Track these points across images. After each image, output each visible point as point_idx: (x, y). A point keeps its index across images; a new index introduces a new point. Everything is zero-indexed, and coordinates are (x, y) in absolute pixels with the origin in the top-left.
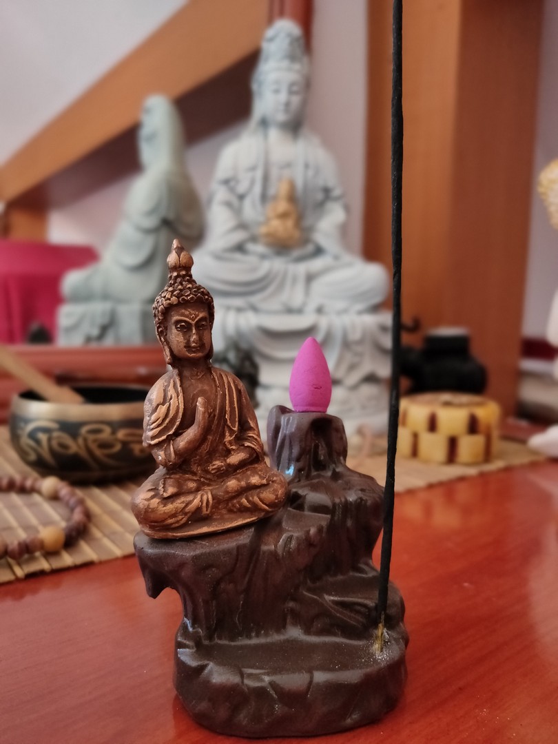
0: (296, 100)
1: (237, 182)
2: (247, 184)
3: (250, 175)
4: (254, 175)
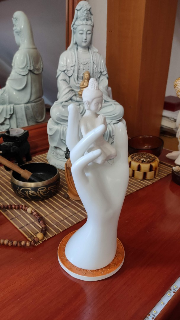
0: (89, 37)
1: (67, 71)
2: (72, 72)
3: (73, 68)
4: (74, 68)
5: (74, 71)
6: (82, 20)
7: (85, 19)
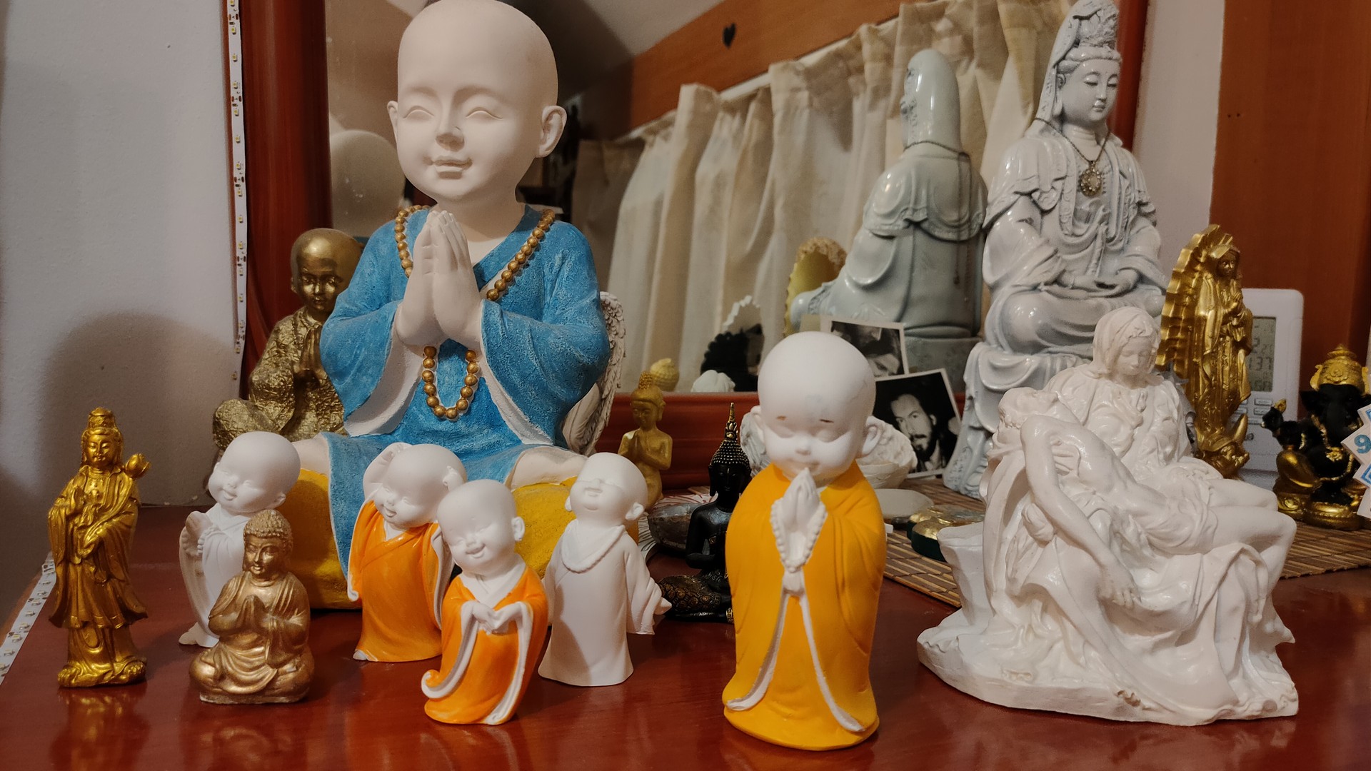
1: (1041, 193)
2: (1054, 195)
3: (1058, 184)
4: (1064, 184)
5: (1062, 194)
6: (1095, 45)
7: (1105, 42)
